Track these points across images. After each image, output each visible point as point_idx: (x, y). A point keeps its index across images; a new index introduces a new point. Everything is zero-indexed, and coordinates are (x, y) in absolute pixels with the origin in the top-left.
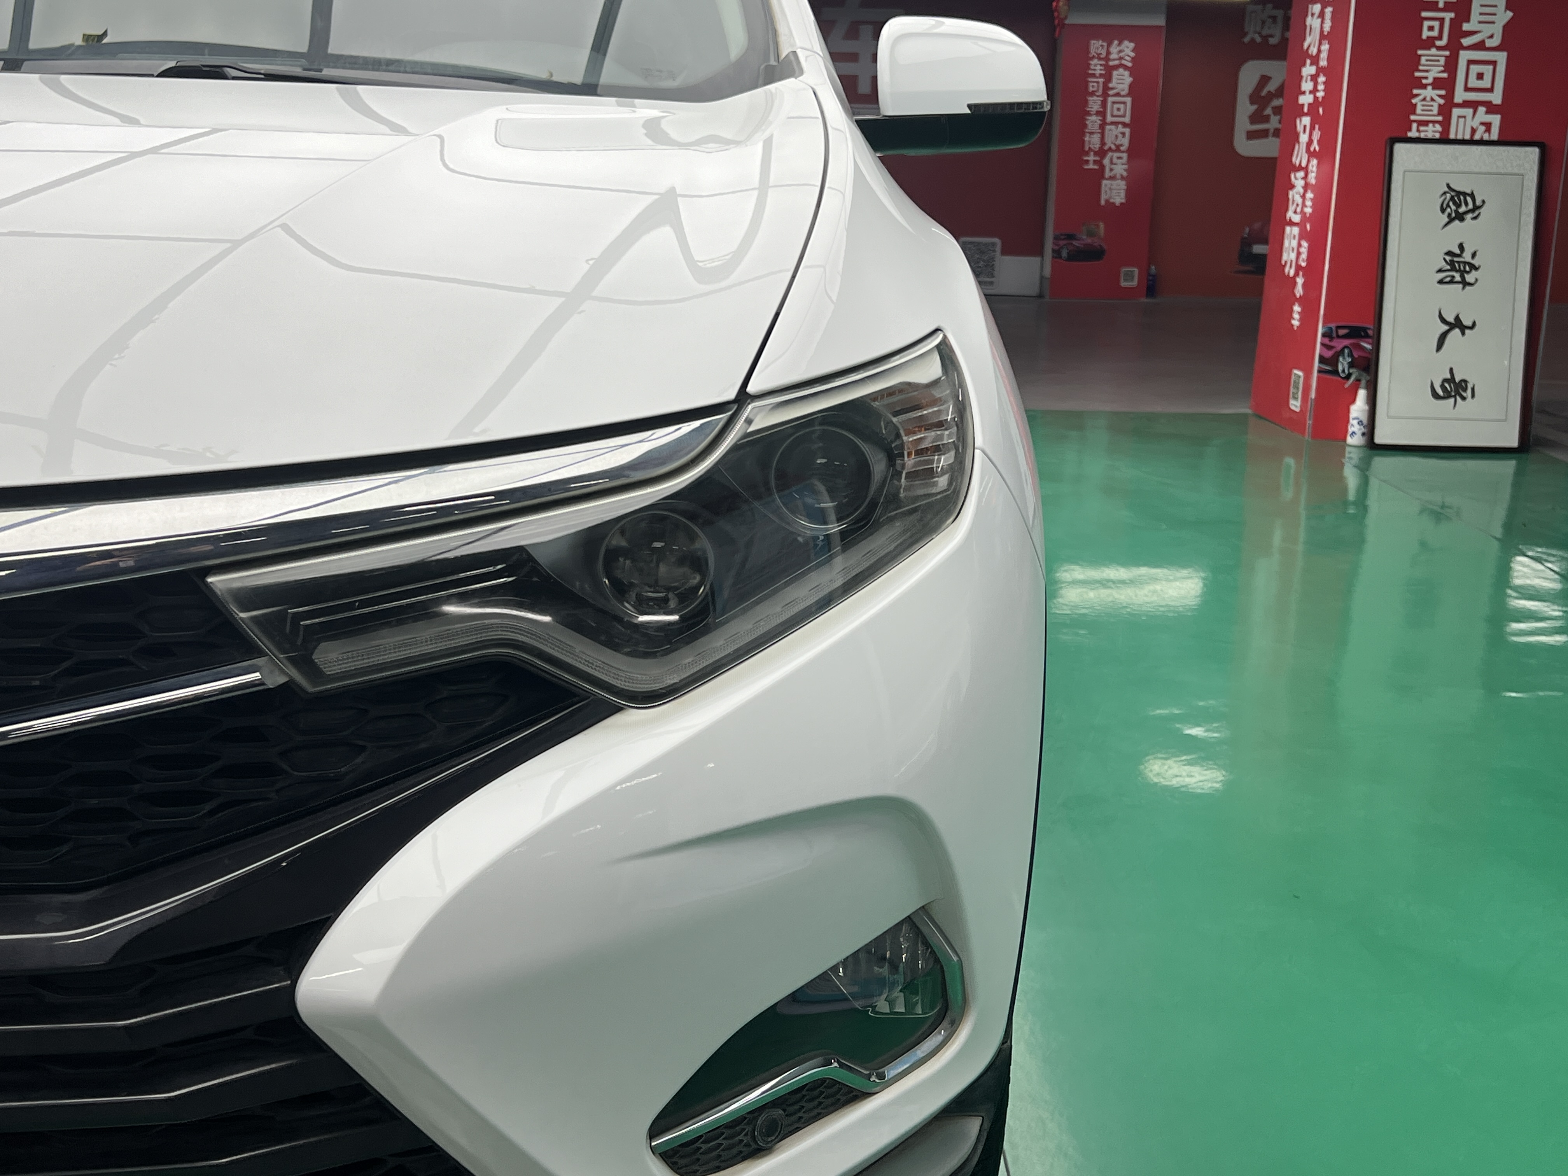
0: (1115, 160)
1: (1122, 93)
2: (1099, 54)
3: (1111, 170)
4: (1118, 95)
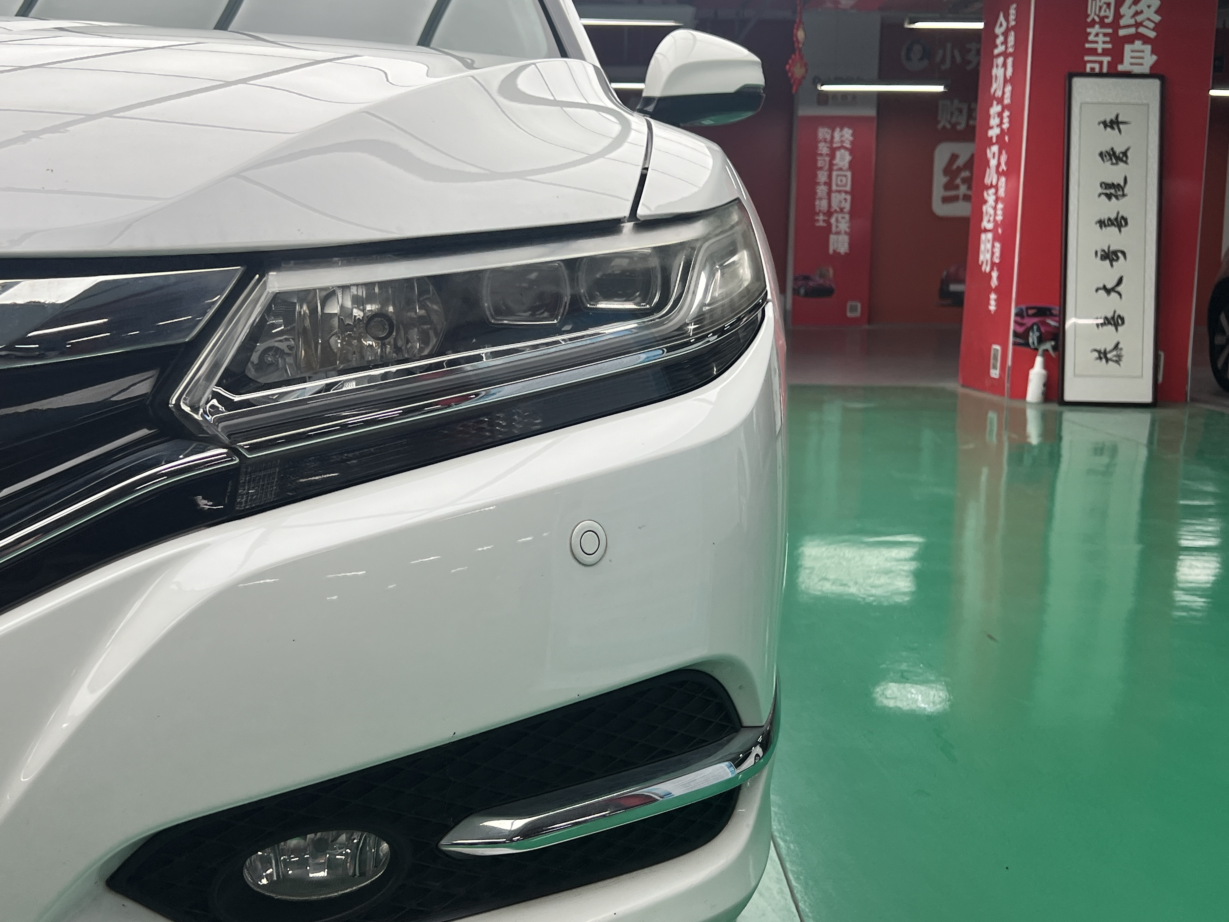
0: (840, 219)
1: (844, 168)
2: (825, 139)
3: (837, 227)
4: (841, 169)
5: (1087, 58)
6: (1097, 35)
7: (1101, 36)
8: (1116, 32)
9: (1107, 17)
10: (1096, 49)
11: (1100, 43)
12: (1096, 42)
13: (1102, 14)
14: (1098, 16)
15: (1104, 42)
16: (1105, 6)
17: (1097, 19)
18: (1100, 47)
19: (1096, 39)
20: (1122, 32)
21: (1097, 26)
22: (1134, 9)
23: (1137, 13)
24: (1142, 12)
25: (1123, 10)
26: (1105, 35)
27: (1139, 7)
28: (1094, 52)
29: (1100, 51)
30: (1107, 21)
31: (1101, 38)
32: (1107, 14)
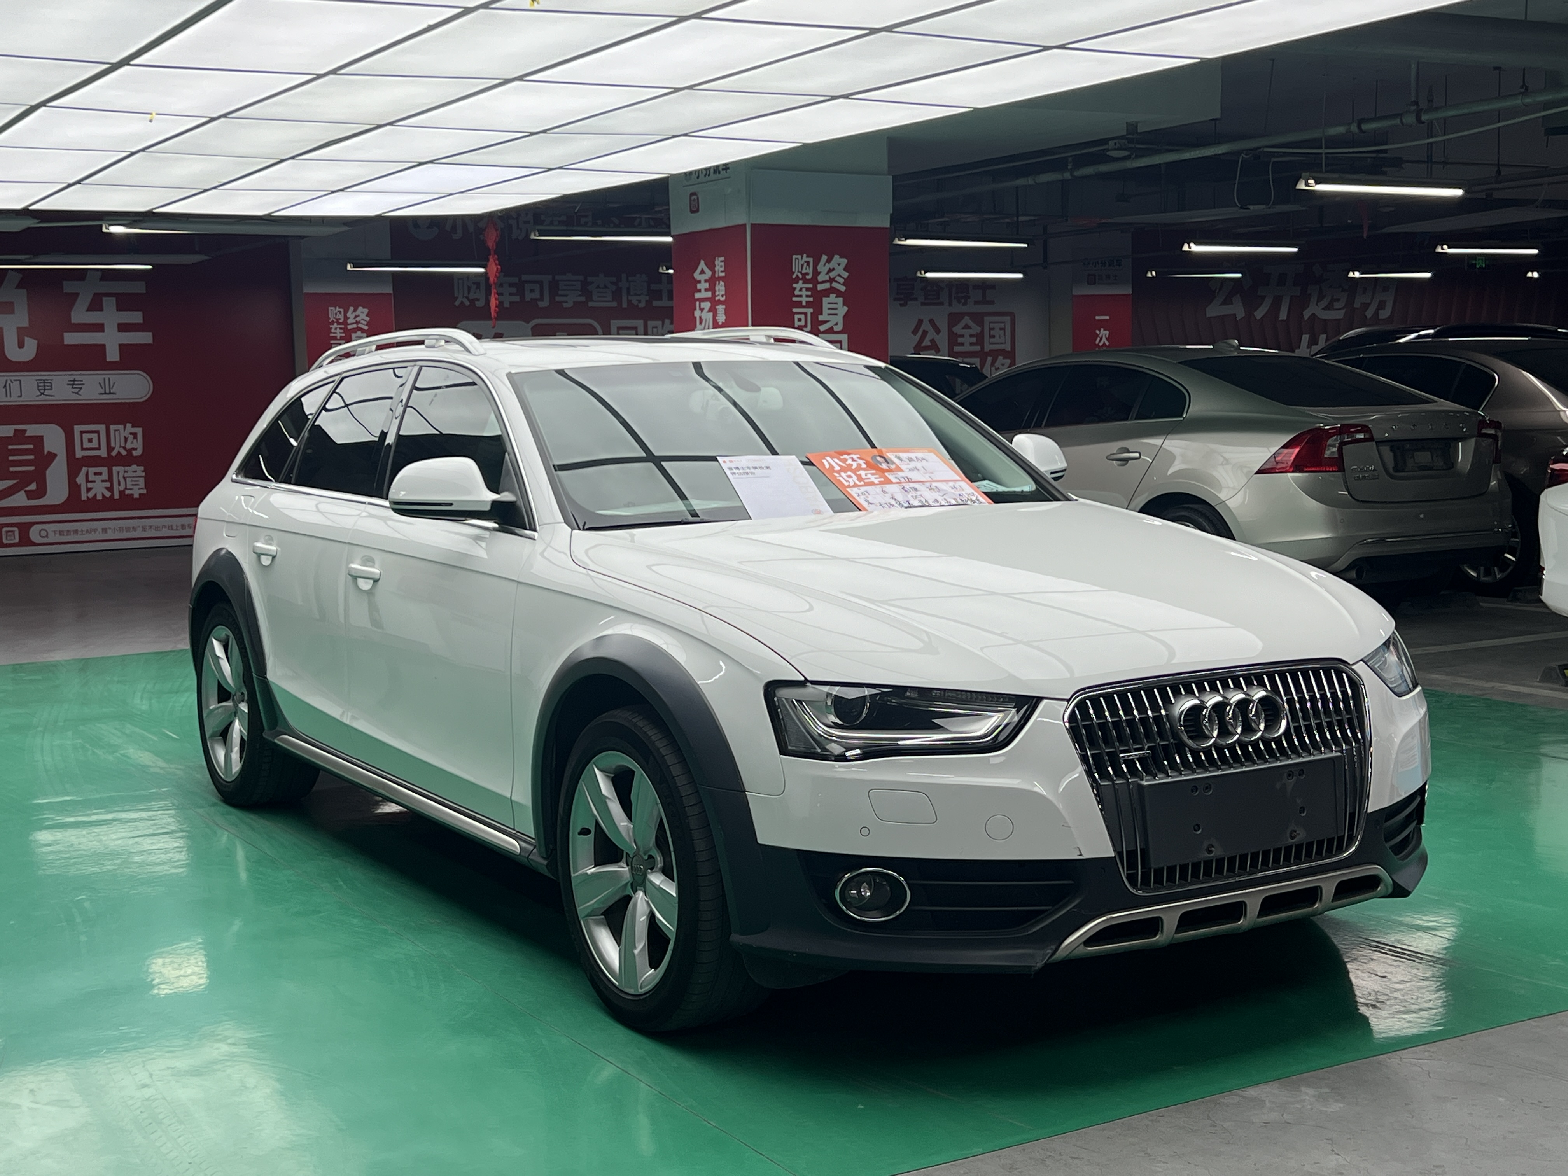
2: (338, 320)
5: (795, 310)
6: (801, 290)
7: (804, 290)
8: (815, 287)
9: (807, 274)
10: (801, 302)
11: (804, 296)
12: (801, 296)
13: (804, 271)
14: (801, 273)
15: (807, 296)
16: (806, 264)
17: (800, 276)
18: (804, 300)
19: (800, 293)
20: (820, 287)
21: (801, 282)
22: (828, 266)
23: (830, 270)
24: (834, 269)
25: (820, 268)
26: (808, 289)
27: (831, 265)
28: (799, 304)
29: (804, 304)
30: (808, 277)
31: (804, 293)
32: (807, 271)
